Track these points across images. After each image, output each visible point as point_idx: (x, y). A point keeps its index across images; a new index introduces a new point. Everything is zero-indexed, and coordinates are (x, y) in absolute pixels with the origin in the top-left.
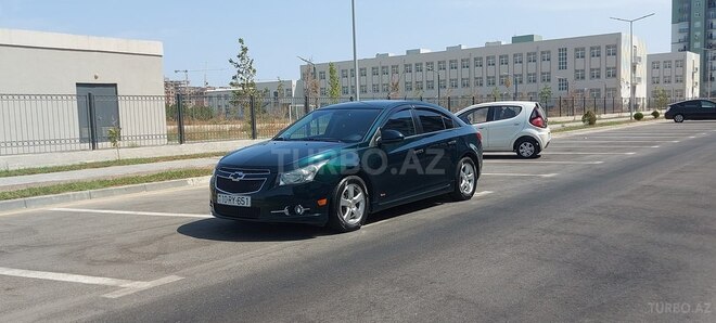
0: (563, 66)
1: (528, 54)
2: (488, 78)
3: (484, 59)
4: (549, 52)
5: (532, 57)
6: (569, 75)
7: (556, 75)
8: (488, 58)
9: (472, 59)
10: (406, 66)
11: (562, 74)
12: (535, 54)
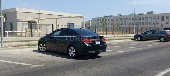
0: (163, 20)
1: (153, 17)
2: (142, 23)
3: (141, 18)
4: (159, 17)
5: (154, 18)
6: (164, 23)
7: (161, 23)
8: (142, 18)
9: (138, 18)
10: (120, 19)
11: (162, 22)
12: (155, 17)
